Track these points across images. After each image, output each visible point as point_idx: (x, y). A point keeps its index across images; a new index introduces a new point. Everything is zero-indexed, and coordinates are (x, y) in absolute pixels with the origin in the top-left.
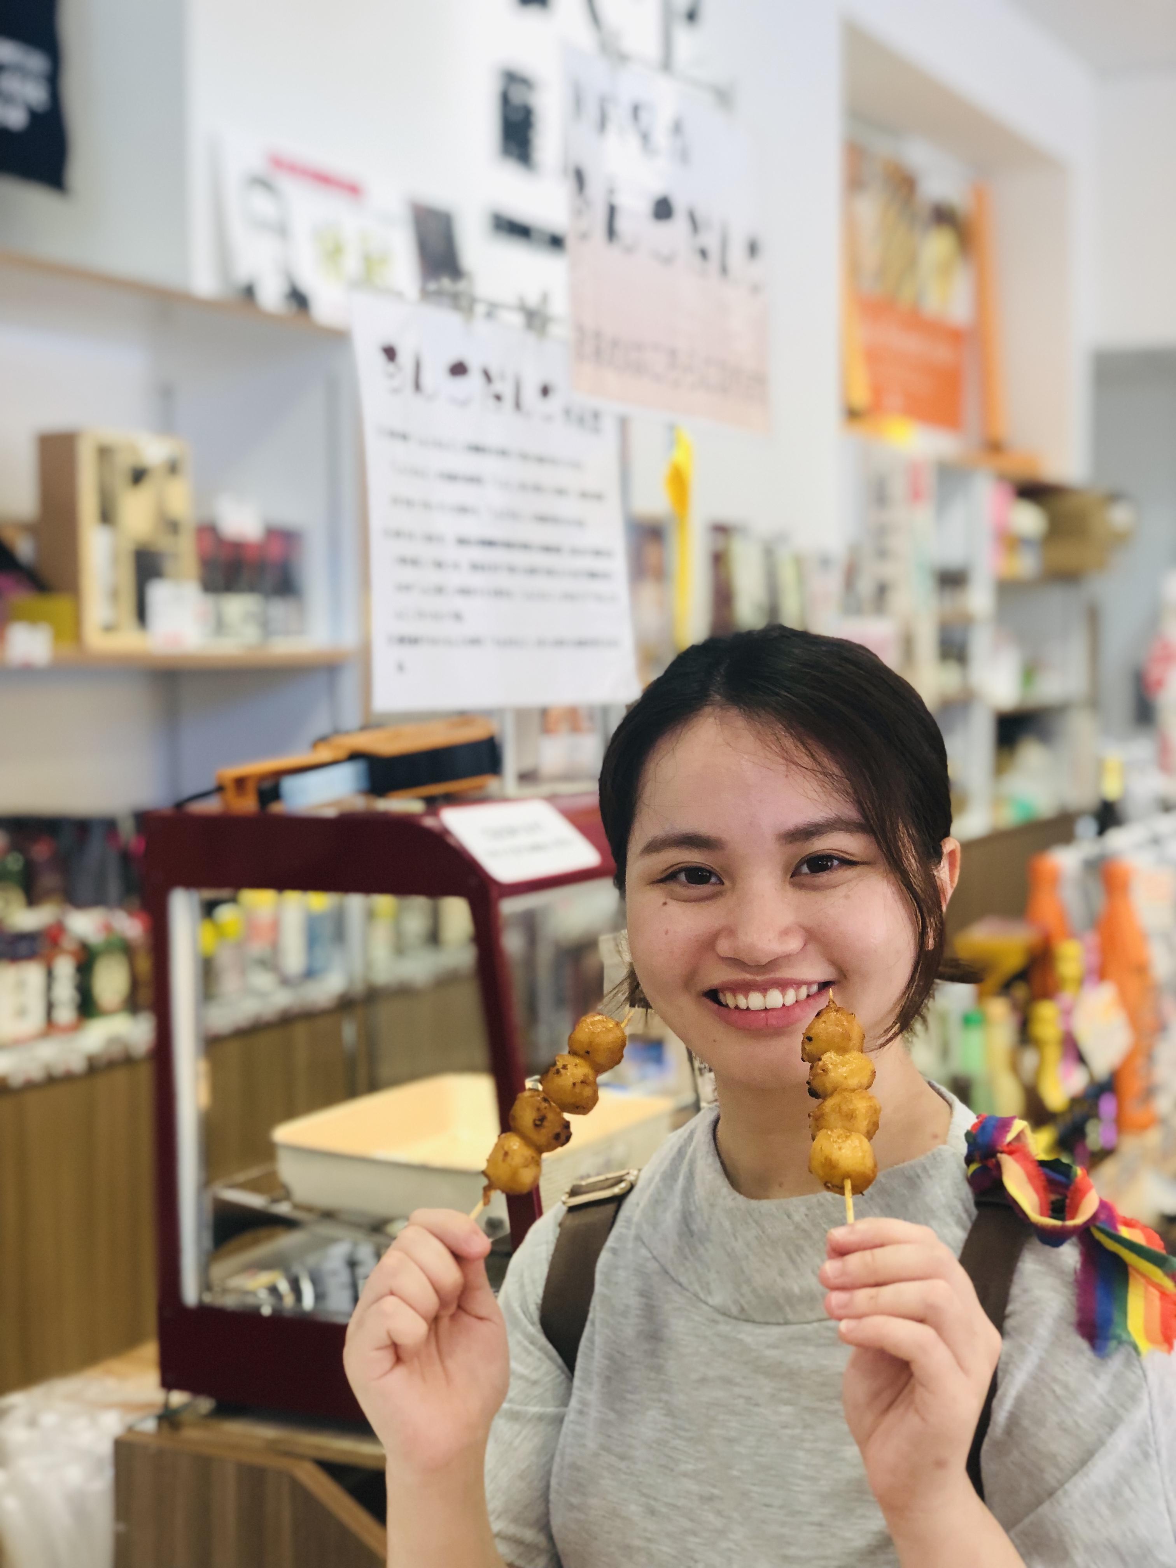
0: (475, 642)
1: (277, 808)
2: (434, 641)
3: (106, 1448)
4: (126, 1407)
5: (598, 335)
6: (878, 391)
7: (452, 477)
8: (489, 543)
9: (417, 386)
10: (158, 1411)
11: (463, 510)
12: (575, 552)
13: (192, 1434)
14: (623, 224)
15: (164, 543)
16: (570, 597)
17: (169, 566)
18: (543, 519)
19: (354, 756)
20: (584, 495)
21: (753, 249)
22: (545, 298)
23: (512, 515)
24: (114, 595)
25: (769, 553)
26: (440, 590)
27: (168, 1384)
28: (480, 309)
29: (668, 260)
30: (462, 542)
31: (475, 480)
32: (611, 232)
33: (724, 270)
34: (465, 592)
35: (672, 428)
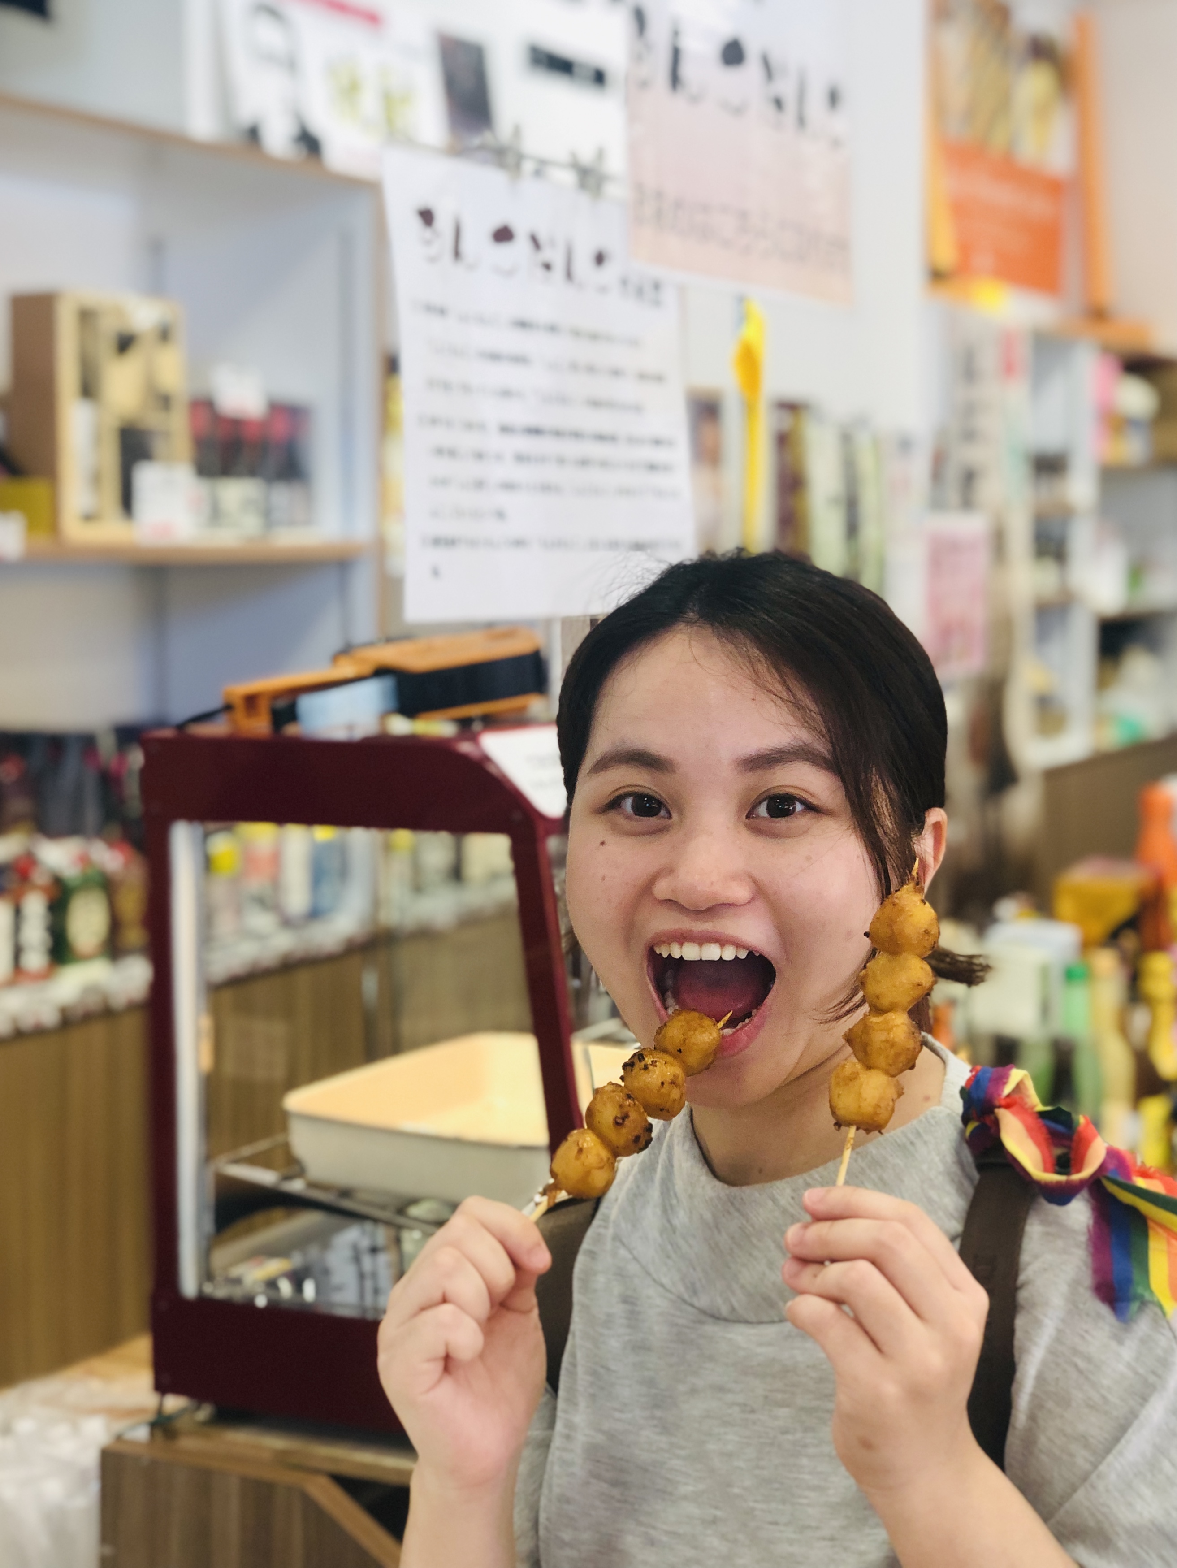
0: (519, 543)
1: (291, 730)
2: (473, 543)
3: (90, 1459)
4: (113, 1412)
5: (659, 195)
6: (965, 249)
7: (495, 357)
8: (535, 431)
9: (457, 253)
10: (151, 1417)
11: (507, 393)
12: (633, 441)
13: (188, 1443)
14: (687, 70)
15: (153, 420)
16: (626, 492)
17: (159, 446)
18: (596, 404)
19: (381, 672)
20: (643, 377)
21: (834, 98)
22: (600, 154)
23: (562, 400)
24: (96, 479)
25: (846, 439)
26: (480, 485)
27: (162, 1387)
28: (528, 166)
29: (738, 111)
30: (506, 429)
31: (520, 360)
32: (675, 79)
33: (801, 121)
34: (509, 486)
35: (741, 300)
